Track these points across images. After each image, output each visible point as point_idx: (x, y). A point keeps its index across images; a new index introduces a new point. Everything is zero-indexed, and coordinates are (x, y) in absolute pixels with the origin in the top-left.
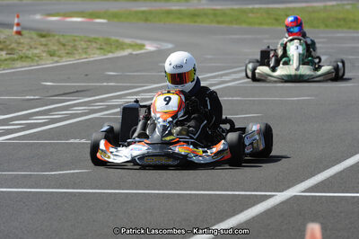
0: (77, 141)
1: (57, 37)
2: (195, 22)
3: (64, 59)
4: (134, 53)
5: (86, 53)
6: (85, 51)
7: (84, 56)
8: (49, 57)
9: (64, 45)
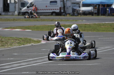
4: (34, 45)
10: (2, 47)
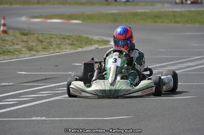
0: (39, 118)
1: (36, 35)
2: (156, 22)
3: (40, 53)
4: (100, 47)
5: (59, 47)
6: (59, 46)
7: (58, 51)
8: (28, 51)
9: (41, 42)
10: (45, 51)
